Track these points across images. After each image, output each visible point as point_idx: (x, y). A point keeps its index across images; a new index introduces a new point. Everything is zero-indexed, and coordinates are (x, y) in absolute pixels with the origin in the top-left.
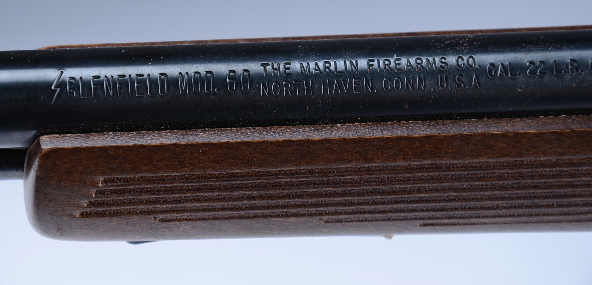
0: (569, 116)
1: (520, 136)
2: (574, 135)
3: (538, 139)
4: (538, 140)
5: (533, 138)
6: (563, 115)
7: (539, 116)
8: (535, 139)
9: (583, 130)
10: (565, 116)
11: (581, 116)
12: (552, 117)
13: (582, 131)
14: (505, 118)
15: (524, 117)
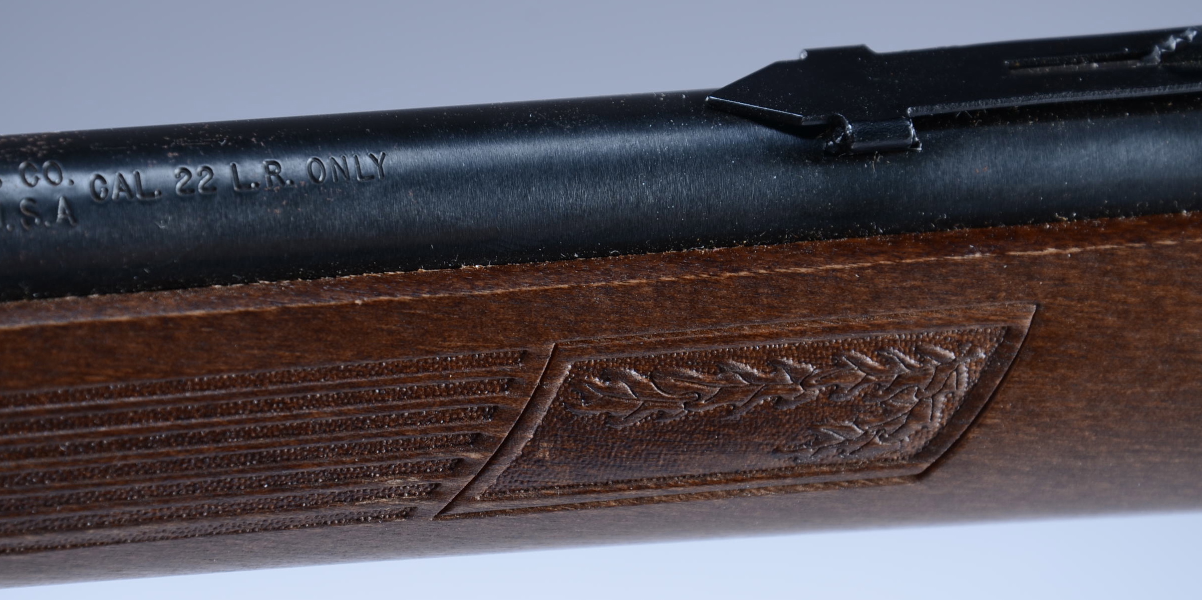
0: (274, 283)
1: (171, 325)
2: (286, 317)
3: (211, 329)
4: (210, 332)
5: (202, 326)
6: (261, 280)
7: (211, 285)
8: (203, 329)
9: (306, 305)
10: (267, 282)
11: (300, 282)
12: (238, 285)
13: (304, 308)
14: (138, 291)
15: (178, 288)
